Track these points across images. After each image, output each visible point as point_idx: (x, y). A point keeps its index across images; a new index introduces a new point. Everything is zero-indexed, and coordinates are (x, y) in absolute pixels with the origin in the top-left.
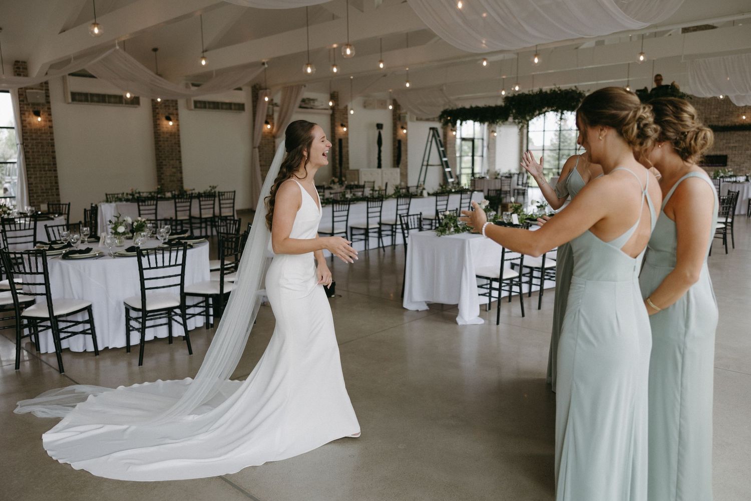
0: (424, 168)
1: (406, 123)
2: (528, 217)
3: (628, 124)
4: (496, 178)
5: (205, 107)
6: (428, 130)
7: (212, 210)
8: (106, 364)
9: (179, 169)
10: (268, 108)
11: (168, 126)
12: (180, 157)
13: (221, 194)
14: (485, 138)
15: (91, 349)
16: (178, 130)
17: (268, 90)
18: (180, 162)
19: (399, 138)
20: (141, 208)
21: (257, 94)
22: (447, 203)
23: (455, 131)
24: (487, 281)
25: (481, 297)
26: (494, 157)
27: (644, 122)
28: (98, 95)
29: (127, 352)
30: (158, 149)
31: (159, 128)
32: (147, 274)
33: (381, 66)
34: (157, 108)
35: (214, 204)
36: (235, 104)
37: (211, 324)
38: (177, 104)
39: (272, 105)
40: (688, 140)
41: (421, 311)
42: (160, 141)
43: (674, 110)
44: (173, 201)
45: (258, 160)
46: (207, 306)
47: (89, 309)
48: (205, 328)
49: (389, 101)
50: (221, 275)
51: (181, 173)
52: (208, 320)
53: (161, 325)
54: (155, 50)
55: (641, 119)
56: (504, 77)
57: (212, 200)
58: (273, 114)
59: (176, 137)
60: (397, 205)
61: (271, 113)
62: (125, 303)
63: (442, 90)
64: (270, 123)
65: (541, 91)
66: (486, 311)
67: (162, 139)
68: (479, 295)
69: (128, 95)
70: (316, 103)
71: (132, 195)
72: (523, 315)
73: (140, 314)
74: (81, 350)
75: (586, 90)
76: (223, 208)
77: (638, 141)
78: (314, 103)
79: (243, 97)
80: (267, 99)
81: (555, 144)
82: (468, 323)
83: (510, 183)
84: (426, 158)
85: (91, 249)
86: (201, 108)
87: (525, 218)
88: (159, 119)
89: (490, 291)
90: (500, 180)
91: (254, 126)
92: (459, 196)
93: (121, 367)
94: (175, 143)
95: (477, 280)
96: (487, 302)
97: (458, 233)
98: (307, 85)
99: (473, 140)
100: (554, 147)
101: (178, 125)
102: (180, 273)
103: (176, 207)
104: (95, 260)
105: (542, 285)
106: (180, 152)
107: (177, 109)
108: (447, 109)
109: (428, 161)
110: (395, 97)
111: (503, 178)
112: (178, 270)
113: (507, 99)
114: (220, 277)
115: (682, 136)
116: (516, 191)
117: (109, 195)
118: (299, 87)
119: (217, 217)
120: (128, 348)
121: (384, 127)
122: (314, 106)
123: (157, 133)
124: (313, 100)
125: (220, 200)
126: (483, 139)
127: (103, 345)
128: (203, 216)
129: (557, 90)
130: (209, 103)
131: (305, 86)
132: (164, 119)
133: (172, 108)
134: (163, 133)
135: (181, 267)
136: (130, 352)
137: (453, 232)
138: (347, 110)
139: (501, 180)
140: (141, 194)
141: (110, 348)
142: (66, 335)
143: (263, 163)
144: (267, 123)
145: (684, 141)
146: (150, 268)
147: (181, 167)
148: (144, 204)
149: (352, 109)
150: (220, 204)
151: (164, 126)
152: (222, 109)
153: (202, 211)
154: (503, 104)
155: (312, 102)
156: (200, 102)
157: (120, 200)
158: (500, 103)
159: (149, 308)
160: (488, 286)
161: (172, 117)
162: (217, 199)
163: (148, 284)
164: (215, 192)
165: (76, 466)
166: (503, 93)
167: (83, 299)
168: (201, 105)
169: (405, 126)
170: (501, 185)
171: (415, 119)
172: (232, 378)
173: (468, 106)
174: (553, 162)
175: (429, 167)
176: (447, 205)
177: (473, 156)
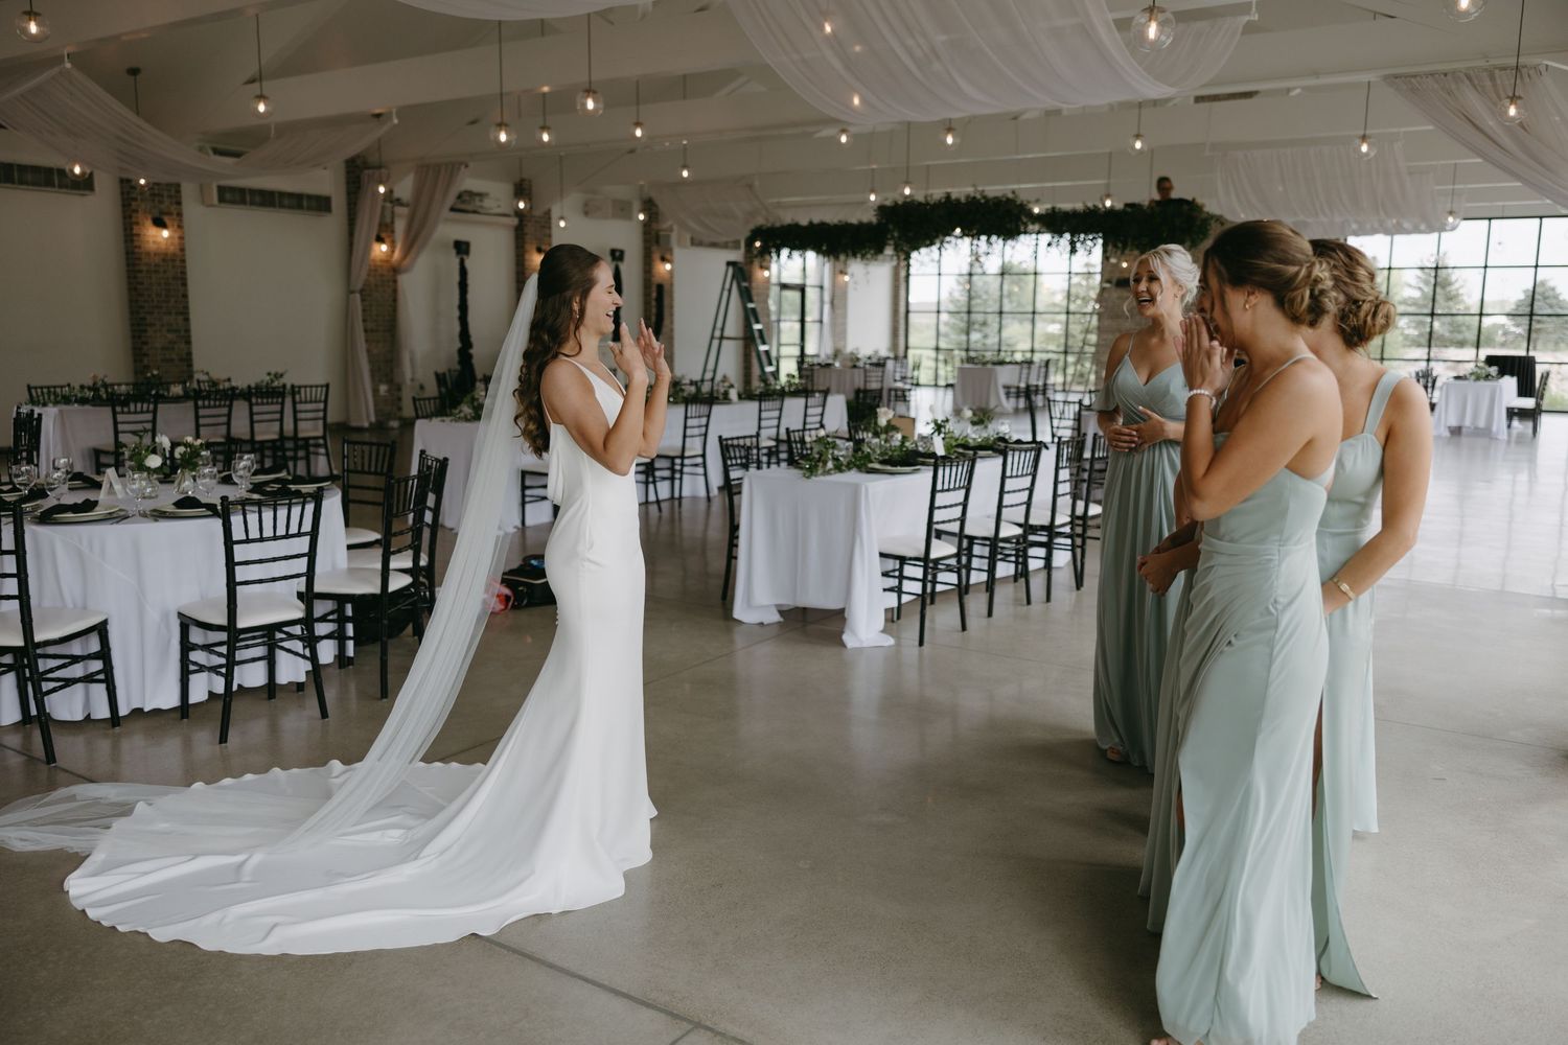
0: (716, 343)
1: (670, 250)
2: (959, 442)
3: (1296, 289)
4: (855, 366)
5: (243, 202)
6: (724, 267)
7: (278, 423)
8: (135, 744)
9: (182, 333)
10: (383, 208)
11: (159, 240)
12: (186, 308)
13: (295, 390)
14: (827, 284)
15: (102, 711)
16: (182, 250)
17: (383, 170)
18: (187, 320)
19: (656, 280)
20: (120, 418)
21: (359, 177)
22: (780, 414)
23: (768, 268)
24: (895, 564)
25: (888, 593)
26: (844, 324)
27: (1320, 286)
28: (35, 169)
29: (182, 718)
30: (135, 289)
31: (136, 244)
32: (240, 553)
33: (638, 133)
34: (135, 199)
35: (282, 412)
36: (310, 197)
37: (349, 658)
38: (178, 191)
39: (391, 202)
40: (1362, 314)
41: (769, 625)
42: (140, 271)
43: (1346, 260)
44: (191, 404)
45: (360, 318)
46: (342, 620)
47: (101, 629)
48: (337, 666)
49: (637, 205)
50: (383, 556)
51: (188, 342)
52: (342, 648)
53: (254, 660)
54: (134, 72)
55: (1317, 281)
56: (874, 167)
57: (277, 403)
58: (393, 222)
59: (178, 263)
60: (686, 418)
61: (388, 220)
62: (180, 615)
63: (750, 186)
64: (387, 240)
65: (948, 196)
66: (893, 621)
67: (144, 268)
68: (885, 590)
69: (77, 170)
70: (487, 203)
71: (94, 388)
72: (964, 628)
73: (223, 636)
74: (79, 717)
75: (1033, 199)
76: (301, 420)
77: (1309, 318)
78: (481, 201)
79: (326, 181)
80: (382, 190)
81: (958, 301)
82: (865, 645)
83: (882, 377)
84: (719, 325)
85: (95, 503)
86: (233, 202)
87: (954, 444)
88: (137, 223)
89: (900, 583)
90: (862, 370)
91: (351, 244)
92: (802, 401)
93: (169, 749)
94: (174, 278)
95: (881, 562)
96: (895, 605)
97: (841, 471)
98: (471, 165)
99: (802, 289)
100: (956, 306)
101: (181, 238)
102: (306, 550)
103: (197, 417)
104: (115, 526)
105: (991, 570)
106: (185, 296)
107: (179, 203)
108: (761, 226)
109: (722, 329)
110: (653, 195)
111: (868, 366)
112: (303, 545)
113: (882, 209)
114: (381, 558)
115: (1353, 307)
116: (893, 393)
117: (36, 388)
118: (453, 168)
119: (289, 439)
120: (185, 709)
121: (627, 257)
122: (481, 207)
123: (133, 253)
124: (481, 195)
125: (294, 403)
126: (821, 287)
127: (129, 703)
128: (258, 438)
129: (978, 196)
130: (253, 192)
131: (467, 166)
132: (149, 223)
133: (167, 202)
134: (148, 254)
135: (308, 538)
136: (187, 717)
137: (831, 470)
138: (550, 218)
139: (865, 371)
140: (116, 387)
141: (146, 710)
142: (52, 685)
143: (370, 325)
144: (380, 240)
145: (1356, 315)
146: (248, 541)
147: (188, 331)
148: (126, 409)
149: (562, 218)
150: (295, 412)
151: (151, 240)
152: (282, 206)
153: (256, 425)
154: (874, 220)
155: (477, 198)
156: (232, 189)
157: (66, 400)
158: (869, 217)
159: (241, 624)
160: (897, 574)
161: (166, 219)
162: (288, 401)
163: (241, 574)
164: (284, 386)
165: (160, 934)
166: (873, 197)
167: (85, 608)
168: (233, 196)
169: (668, 256)
170: (866, 382)
171: (688, 242)
172: (427, 759)
173: (804, 222)
174: (953, 337)
175: (725, 342)
176: (779, 418)
177: (803, 321)
